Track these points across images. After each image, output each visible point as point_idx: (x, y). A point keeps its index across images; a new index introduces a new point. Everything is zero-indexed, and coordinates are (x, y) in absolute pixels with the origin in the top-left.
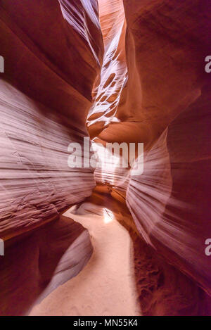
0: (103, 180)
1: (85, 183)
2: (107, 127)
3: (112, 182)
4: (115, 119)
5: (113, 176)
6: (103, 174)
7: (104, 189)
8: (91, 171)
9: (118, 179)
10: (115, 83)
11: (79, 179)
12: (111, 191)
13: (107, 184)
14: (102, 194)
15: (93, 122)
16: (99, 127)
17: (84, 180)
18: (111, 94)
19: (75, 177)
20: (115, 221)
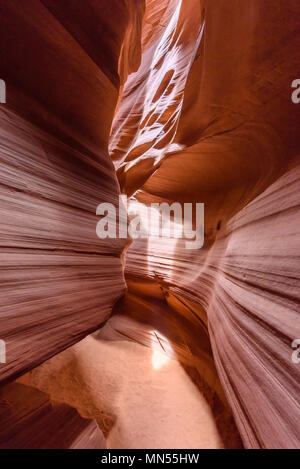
0: (150, 271)
1: (87, 283)
2: (158, 167)
3: (169, 276)
4: (174, 147)
5: (171, 262)
6: (149, 259)
7: (154, 289)
8: (114, 249)
9: (180, 271)
10: (173, 85)
11: (63, 272)
12: (167, 294)
13: (158, 279)
14: (149, 298)
15: (133, 163)
16: (144, 170)
17: (82, 277)
18: (165, 107)
19: (41, 267)
20: (176, 363)
